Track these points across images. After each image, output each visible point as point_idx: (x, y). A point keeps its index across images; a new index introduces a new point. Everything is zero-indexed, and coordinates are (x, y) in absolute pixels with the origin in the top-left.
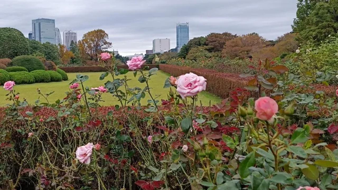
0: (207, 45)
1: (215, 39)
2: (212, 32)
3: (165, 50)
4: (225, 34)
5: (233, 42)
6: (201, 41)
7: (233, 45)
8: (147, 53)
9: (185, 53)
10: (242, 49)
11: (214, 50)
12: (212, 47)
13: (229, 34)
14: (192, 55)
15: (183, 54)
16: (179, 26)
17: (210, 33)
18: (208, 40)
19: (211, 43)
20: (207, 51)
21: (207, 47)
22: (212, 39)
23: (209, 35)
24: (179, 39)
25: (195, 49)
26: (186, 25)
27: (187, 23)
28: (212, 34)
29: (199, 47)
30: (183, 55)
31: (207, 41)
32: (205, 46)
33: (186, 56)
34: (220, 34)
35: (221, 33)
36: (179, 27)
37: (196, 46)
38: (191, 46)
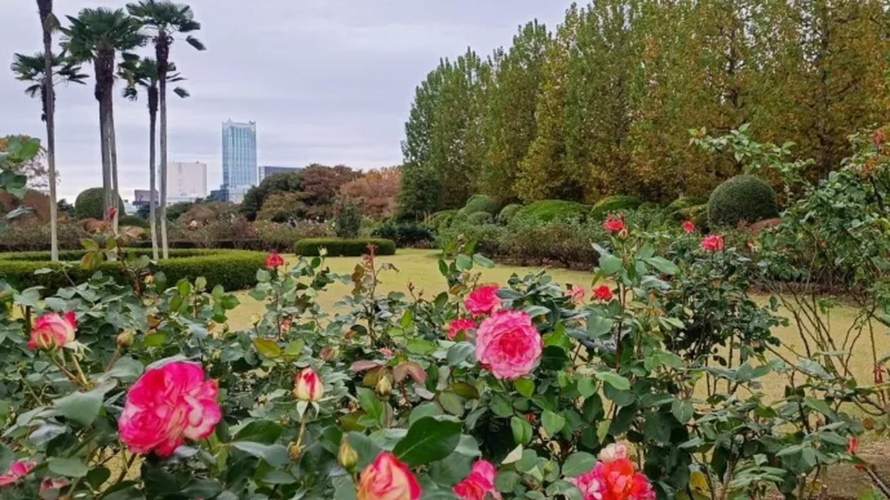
0: (302, 190)
1: (319, 178)
2: (313, 163)
3: (194, 192)
4: (340, 169)
5: (354, 187)
6: (289, 182)
7: (354, 192)
8: (136, 198)
9: (254, 206)
10: (372, 201)
11: (318, 201)
12: (312, 193)
13: (347, 168)
14: (269, 210)
15: (251, 207)
16: (230, 130)
17: (308, 165)
18: (304, 180)
19: (310, 187)
20: (302, 203)
21: (301, 194)
22: (313, 177)
23: (308, 167)
24: (230, 162)
25: (277, 197)
26: (249, 129)
27: (252, 124)
28: (312, 166)
29: (284, 192)
30: (250, 210)
31: (302, 183)
32: (298, 193)
33: (257, 212)
34: (329, 168)
35: (332, 166)
36: (230, 134)
37: (280, 191)
38: (269, 190)
